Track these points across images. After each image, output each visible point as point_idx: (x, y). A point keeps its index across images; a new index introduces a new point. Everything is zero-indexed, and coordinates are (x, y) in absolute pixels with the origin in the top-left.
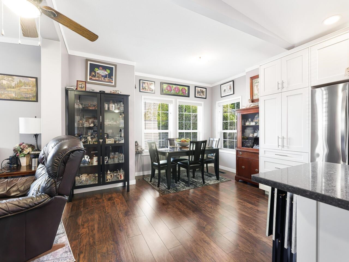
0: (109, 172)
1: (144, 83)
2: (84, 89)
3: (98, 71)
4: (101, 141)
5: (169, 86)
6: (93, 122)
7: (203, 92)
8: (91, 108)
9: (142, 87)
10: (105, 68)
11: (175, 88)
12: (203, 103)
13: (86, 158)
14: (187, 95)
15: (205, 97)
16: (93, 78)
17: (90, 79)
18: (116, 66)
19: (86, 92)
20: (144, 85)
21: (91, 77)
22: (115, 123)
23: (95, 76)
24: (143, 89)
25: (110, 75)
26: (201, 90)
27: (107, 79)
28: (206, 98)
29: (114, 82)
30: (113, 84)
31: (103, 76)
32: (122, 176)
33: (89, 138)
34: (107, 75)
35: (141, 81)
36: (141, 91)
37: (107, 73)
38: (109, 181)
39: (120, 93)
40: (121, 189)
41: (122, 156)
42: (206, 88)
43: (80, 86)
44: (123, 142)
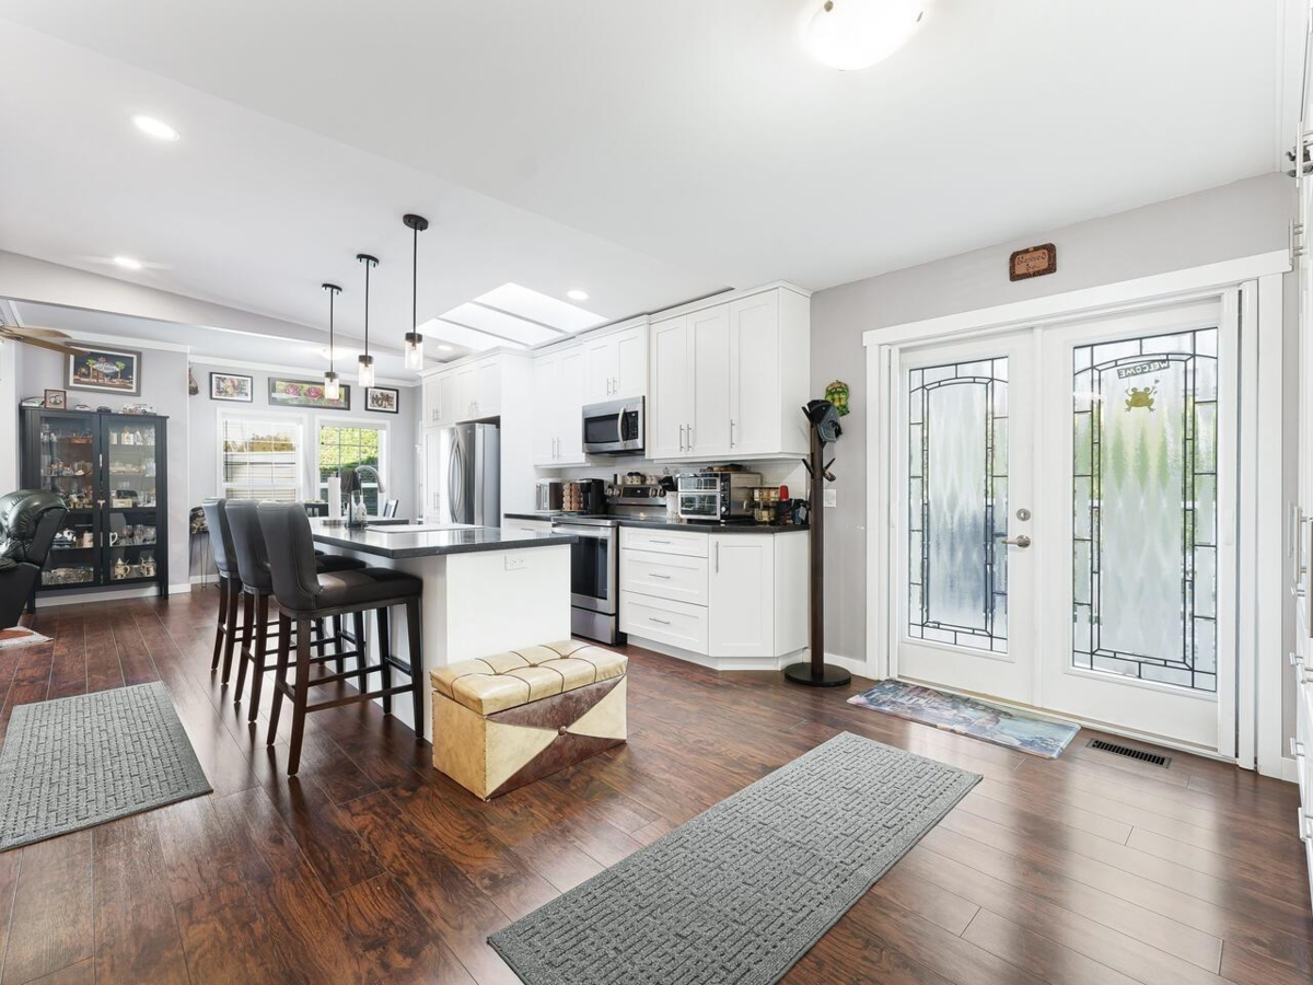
0: (120, 562)
1: (223, 380)
2: (61, 407)
3: (97, 366)
4: (101, 502)
5: (292, 386)
6: (84, 468)
7: (387, 398)
8: (77, 442)
9: (218, 388)
10: (111, 359)
11: (309, 391)
12: (388, 423)
13: (68, 535)
14: (343, 406)
15: (395, 410)
16: (82, 379)
17: (76, 381)
18: (139, 355)
19: (65, 410)
20: (222, 385)
21: (77, 377)
22: (134, 469)
23: (87, 376)
24: (220, 392)
25: (126, 374)
26: (382, 394)
27: (117, 381)
28: (397, 412)
29: (134, 385)
30: (134, 390)
31: (107, 375)
32: (152, 569)
33: (74, 498)
34: (117, 373)
35: (214, 376)
36: (214, 396)
37: (118, 370)
38: (119, 578)
39: (148, 410)
40: (153, 601)
41: (151, 532)
42: (397, 391)
43: (53, 400)
44: (153, 504)
